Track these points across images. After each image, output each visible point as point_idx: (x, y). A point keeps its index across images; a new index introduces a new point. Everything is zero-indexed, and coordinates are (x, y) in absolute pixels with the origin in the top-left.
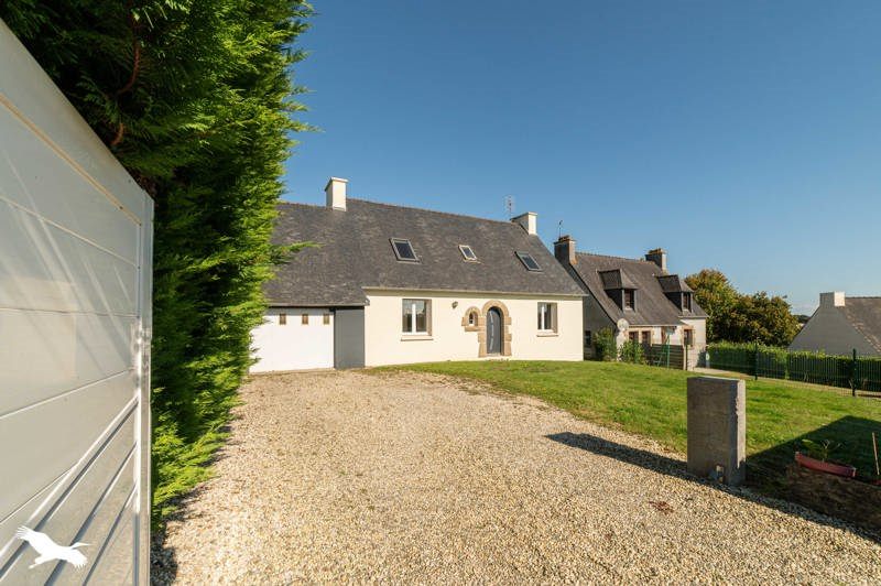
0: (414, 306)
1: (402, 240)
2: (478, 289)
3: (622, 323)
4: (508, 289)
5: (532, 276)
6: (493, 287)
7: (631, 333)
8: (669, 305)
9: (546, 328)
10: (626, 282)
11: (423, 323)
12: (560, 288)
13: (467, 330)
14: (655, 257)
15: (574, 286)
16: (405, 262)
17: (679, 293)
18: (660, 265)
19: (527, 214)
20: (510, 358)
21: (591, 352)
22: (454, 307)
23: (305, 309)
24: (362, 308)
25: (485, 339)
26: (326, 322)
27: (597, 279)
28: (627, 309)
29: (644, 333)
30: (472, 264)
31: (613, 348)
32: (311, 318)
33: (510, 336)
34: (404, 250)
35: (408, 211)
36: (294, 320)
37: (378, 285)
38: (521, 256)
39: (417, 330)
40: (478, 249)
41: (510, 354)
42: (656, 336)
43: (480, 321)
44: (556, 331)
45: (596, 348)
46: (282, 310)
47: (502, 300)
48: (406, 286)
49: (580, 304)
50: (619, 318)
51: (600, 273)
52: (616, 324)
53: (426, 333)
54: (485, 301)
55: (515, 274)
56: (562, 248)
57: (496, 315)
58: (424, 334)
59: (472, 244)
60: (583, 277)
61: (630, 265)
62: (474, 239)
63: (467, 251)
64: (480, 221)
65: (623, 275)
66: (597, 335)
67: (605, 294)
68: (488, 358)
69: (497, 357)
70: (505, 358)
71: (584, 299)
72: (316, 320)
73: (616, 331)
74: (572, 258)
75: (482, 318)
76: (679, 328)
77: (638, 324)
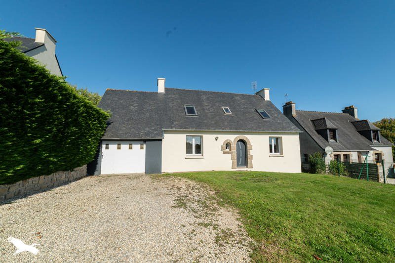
0: (194, 140)
1: (190, 106)
2: (230, 129)
3: (328, 150)
4: (249, 129)
5: (266, 122)
6: (240, 128)
7: (335, 155)
8: (363, 139)
9: (275, 152)
10: (330, 124)
11: (199, 149)
12: (283, 128)
13: (224, 153)
14: (349, 111)
15: (293, 127)
16: (190, 116)
17: (369, 131)
18: (353, 114)
19: (264, 89)
20: (252, 170)
21: (307, 166)
22: (216, 140)
23: (131, 141)
24: (161, 140)
25: (236, 158)
26: (142, 148)
27: (310, 125)
28: (332, 141)
29: (344, 155)
30: (228, 116)
31: (323, 164)
32: (134, 146)
33: (252, 156)
34: (191, 111)
35: (197, 92)
36: (125, 147)
37: (172, 128)
38: (259, 111)
39: (195, 153)
40: (233, 109)
41: (252, 167)
42: (354, 157)
43: (232, 148)
44: (282, 153)
45: (310, 164)
46: (119, 141)
47: (246, 136)
48: (188, 128)
49: (297, 137)
50: (326, 146)
51: (312, 121)
52: (324, 150)
53: (201, 154)
54: (236, 136)
55: (255, 121)
56: (288, 108)
57: (242, 143)
58: (199, 155)
59: (230, 107)
60: (301, 123)
61: (332, 116)
62: (232, 103)
63: (227, 110)
64: (237, 95)
65: (327, 121)
66: (311, 156)
67: (315, 132)
68: (238, 169)
69: (244, 169)
70: (249, 170)
71: (300, 134)
72: (136, 147)
73: (324, 154)
74: (294, 113)
75: (234, 146)
76: (371, 153)
77: (341, 150)
